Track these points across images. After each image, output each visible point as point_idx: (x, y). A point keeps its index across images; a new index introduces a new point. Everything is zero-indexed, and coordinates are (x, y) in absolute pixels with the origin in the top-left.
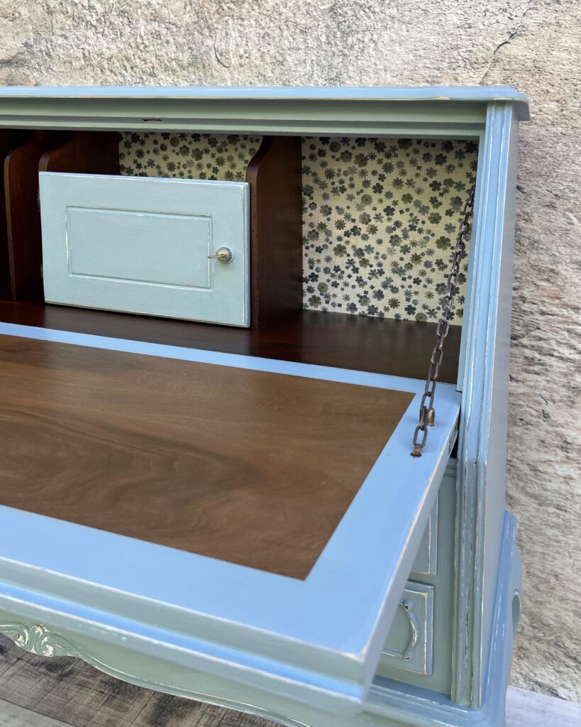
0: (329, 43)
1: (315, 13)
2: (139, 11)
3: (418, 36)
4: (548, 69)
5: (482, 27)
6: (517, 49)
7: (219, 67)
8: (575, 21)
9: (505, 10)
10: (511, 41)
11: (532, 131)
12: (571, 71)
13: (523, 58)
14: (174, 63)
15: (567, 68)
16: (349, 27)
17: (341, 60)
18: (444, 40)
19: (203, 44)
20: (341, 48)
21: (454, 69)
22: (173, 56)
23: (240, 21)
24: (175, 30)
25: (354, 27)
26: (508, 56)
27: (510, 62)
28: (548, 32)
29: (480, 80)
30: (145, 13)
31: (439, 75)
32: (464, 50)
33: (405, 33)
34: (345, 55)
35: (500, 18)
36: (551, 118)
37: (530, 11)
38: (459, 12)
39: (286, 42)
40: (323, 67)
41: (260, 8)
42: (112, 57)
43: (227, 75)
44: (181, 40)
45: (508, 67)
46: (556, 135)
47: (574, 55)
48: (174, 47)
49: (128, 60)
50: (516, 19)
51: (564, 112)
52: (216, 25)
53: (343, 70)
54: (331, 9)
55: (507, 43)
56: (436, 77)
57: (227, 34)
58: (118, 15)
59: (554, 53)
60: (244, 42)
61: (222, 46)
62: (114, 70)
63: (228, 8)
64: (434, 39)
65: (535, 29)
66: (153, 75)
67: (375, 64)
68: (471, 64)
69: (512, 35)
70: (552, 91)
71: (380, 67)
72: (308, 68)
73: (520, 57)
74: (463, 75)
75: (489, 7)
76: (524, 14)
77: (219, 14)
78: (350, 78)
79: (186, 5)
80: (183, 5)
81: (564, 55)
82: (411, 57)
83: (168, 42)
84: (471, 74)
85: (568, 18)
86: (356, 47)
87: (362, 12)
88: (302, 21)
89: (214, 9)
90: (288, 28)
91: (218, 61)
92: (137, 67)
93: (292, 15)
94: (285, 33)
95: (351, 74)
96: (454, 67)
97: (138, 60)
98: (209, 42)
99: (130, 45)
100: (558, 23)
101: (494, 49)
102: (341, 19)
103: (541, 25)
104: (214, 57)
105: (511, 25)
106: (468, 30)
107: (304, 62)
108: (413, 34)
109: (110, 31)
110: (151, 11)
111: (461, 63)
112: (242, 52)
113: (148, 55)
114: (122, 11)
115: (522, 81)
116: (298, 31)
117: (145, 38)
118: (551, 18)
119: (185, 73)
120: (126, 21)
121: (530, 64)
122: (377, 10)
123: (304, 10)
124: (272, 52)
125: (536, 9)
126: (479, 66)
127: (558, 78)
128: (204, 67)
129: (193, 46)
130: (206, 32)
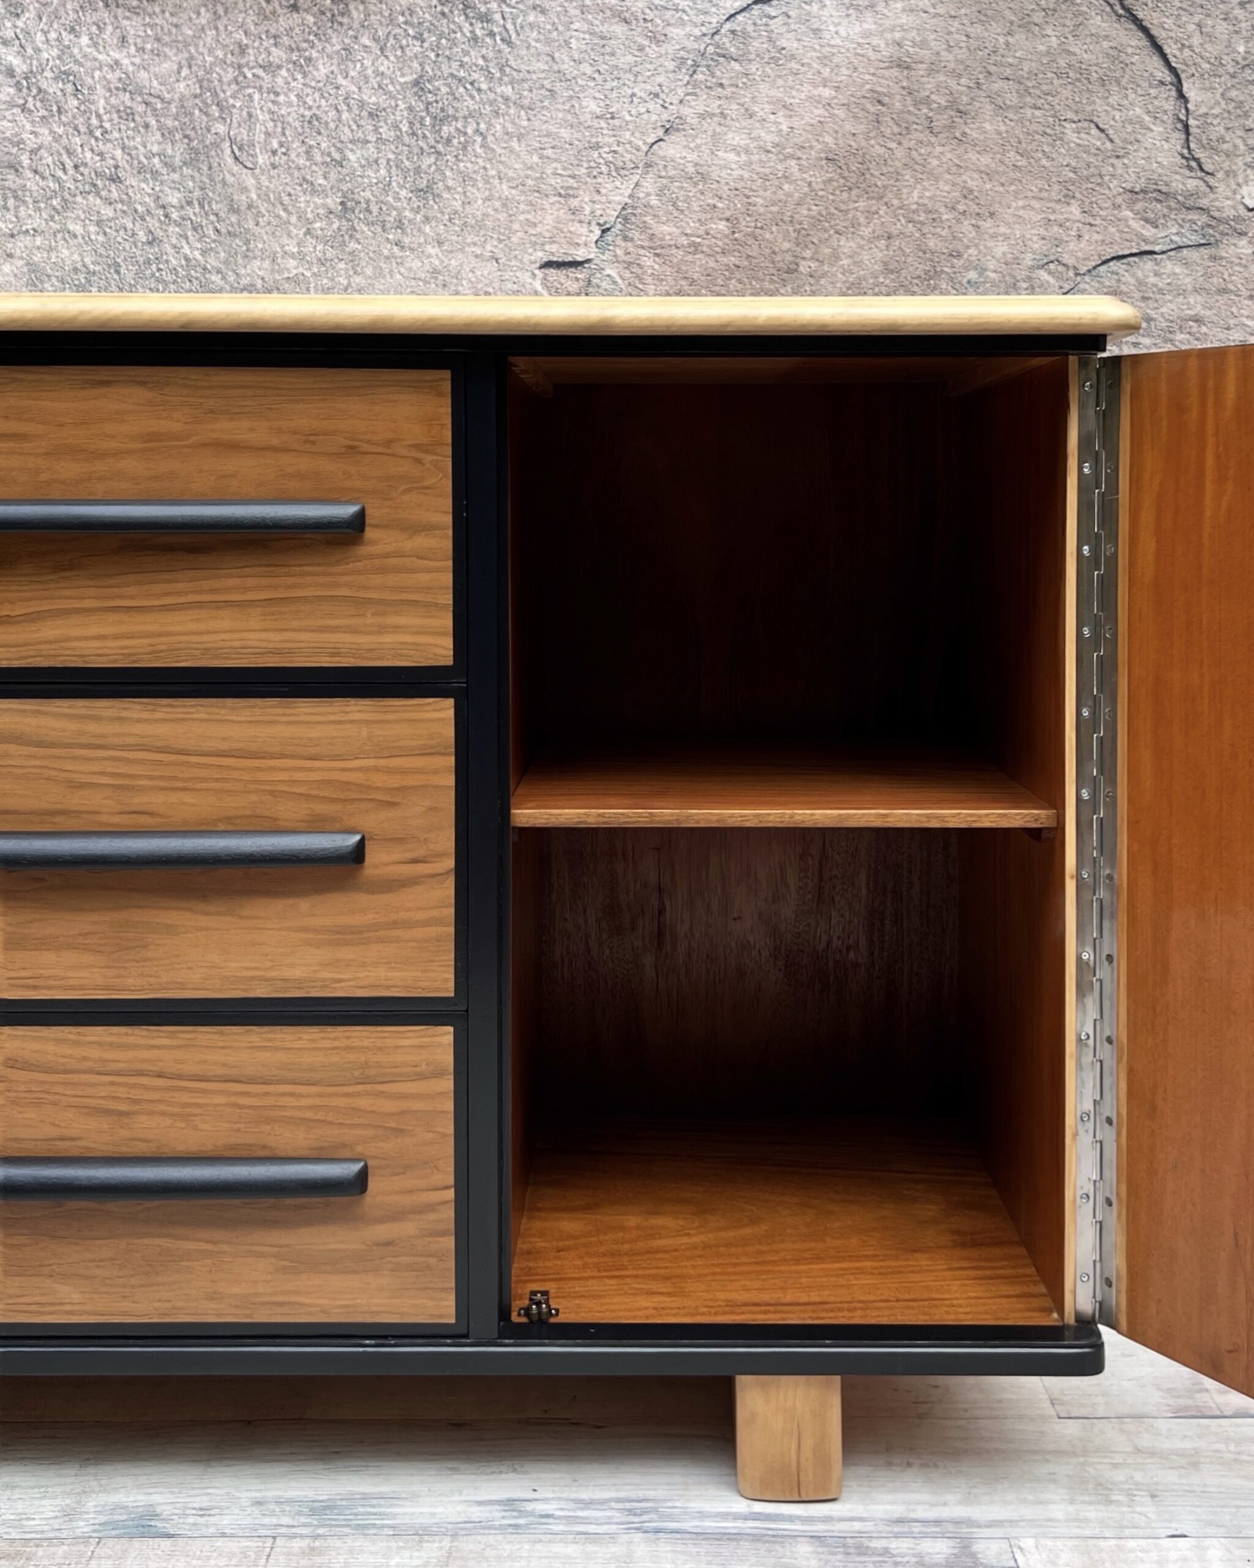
0: (414, 134)
1: (391, 88)
2: (97, 74)
3: (544, 127)
4: (714, 176)
5: (628, 118)
6: (673, 149)
7: (236, 169)
8: (743, 111)
9: (657, 95)
10: (666, 138)
11: (698, 263)
12: (742, 178)
13: (682, 161)
14: (156, 160)
15: (736, 173)
16: (442, 110)
17: (433, 160)
18: (579, 135)
19: (209, 131)
20: (432, 142)
21: (595, 177)
22: (155, 149)
23: (272, 96)
24: (159, 106)
25: (451, 112)
26: (664, 158)
27: (665, 166)
28: (710, 125)
29: (629, 191)
30: (108, 77)
31: (575, 185)
32: (607, 149)
33: (525, 123)
34: (438, 153)
36: (720, 244)
37: (688, 98)
38: (597, 95)
39: (347, 130)
40: (405, 172)
41: (305, 75)
42: (40, 148)
43: (250, 182)
44: (170, 123)
45: (664, 174)
46: (728, 268)
47: (744, 157)
48: (158, 136)
49: (70, 153)
50: (671, 107)
51: (736, 235)
52: (231, 101)
53: (438, 177)
54: (416, 83)
55: (661, 140)
56: (571, 188)
57: (250, 115)
58: (55, 79)
59: (720, 154)
60: (279, 130)
61: (244, 135)
62: (40, 169)
63: (254, 75)
64: (565, 133)
65: (695, 121)
66: (115, 179)
67: (485, 168)
68: (617, 170)
69: (667, 130)
70: (720, 205)
71: (493, 173)
72: (383, 172)
73: (679, 160)
74: (607, 185)
75: (636, 90)
76: (681, 102)
77: (237, 83)
78: (448, 188)
79: (180, 68)
80: (175, 67)
81: (732, 156)
82: (535, 159)
83: (147, 126)
84: (618, 183)
85: (735, 107)
86: (455, 141)
87: (461, 90)
88: (372, 99)
89: (230, 76)
90: (350, 110)
91: (236, 158)
92: (86, 165)
93: (356, 90)
94: (345, 116)
95: (450, 183)
96: (595, 173)
97: (88, 155)
98: (221, 128)
99: (76, 129)
100: (722, 113)
101: (645, 148)
102: (430, 98)
103: (702, 116)
104: (228, 151)
105: (665, 117)
106: (610, 121)
107: (376, 161)
108: (537, 124)
109: (38, 104)
110: (118, 74)
111: (604, 169)
112: (275, 144)
113: (109, 145)
114: (64, 73)
115: (682, 193)
116: (364, 113)
117: (105, 117)
118: (714, 106)
119: (175, 176)
120: (69, 88)
121: (691, 169)
122: (484, 86)
123: (374, 82)
124: (324, 145)
125: (696, 94)
126: (627, 173)
127: (726, 188)
128: (210, 168)
129: (192, 134)
130: (215, 110)
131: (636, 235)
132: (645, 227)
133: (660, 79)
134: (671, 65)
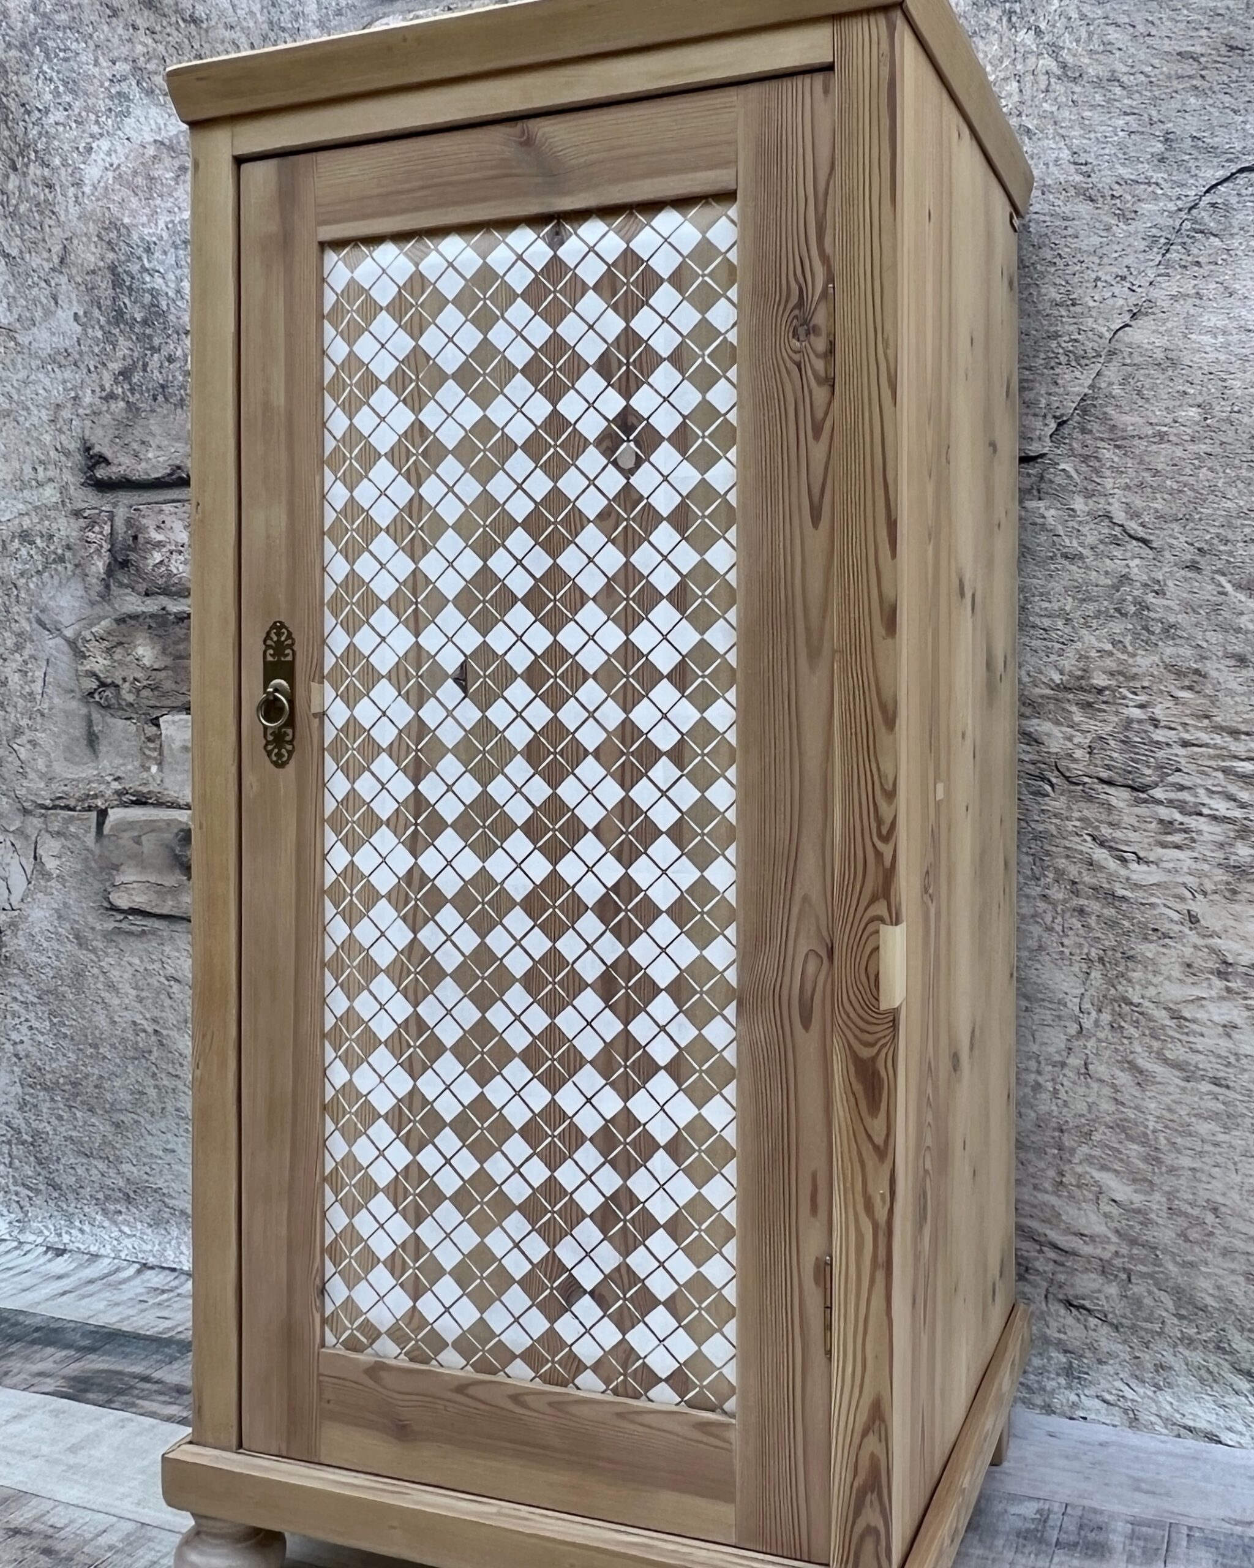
4: (1185, 360)
5: (1091, 304)
6: (1141, 334)
8: (1222, 290)
9: (1124, 278)
10: (1132, 323)
11: (1164, 452)
12: (1217, 361)
13: (1150, 347)
15: (1212, 356)
18: (1036, 325)
21: (1052, 368)
26: (1129, 345)
27: (1131, 353)
28: (1185, 307)
29: (1090, 382)
31: (1031, 377)
32: (1067, 338)
35: (1117, 290)
36: (1189, 431)
37: (1158, 279)
38: (1058, 281)
45: (1128, 361)
46: (1198, 456)
47: (1221, 339)
50: (1139, 290)
51: (1208, 421)
55: (1127, 325)
56: (1026, 380)
59: (1193, 337)
65: (1166, 304)
68: (1077, 359)
69: (1135, 314)
70: (1192, 391)
73: (1146, 346)
74: (1066, 376)
75: (1100, 274)
76: (1151, 283)
81: (1207, 339)
84: (1077, 374)
85: (1213, 286)
96: (1053, 364)
100: (1198, 293)
101: (1108, 335)
103: (1174, 298)
105: (1133, 300)
106: (1072, 308)
111: (1063, 359)
115: (1149, 380)
118: (1189, 287)
121: (1160, 355)
125: (1168, 275)
126: (1088, 362)
127: (1200, 372)
131: (1095, 427)
132: (1106, 418)
133: (1127, 261)
134: (1142, 245)
